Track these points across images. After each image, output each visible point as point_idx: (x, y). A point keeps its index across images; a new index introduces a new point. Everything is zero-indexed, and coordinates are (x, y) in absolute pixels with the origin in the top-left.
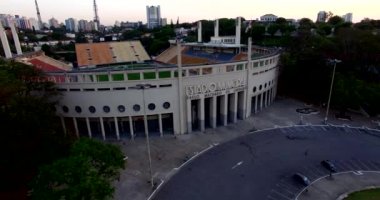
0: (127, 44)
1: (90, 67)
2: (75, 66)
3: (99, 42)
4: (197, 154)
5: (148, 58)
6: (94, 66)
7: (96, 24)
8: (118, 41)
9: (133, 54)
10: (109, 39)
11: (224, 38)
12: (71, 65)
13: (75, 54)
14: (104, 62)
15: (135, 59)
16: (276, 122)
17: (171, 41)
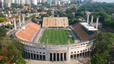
6: (47, 27)
9: (63, 23)
10: (56, 16)
12: (40, 26)
15: (63, 26)
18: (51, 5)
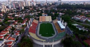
0: (49, 17)
5: (51, 21)
12: (38, 21)
13: (39, 19)
14: (44, 21)
17: (57, 18)
18: (42, 6)
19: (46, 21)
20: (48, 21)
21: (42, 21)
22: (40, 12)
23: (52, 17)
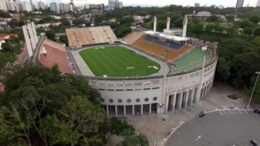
0: (100, 28)
1: (78, 47)
2: (67, 45)
3: (82, 27)
4: (174, 129)
5: (117, 40)
6: (80, 46)
7: (71, 6)
8: (95, 26)
9: (106, 37)
10: (88, 25)
11: (173, 31)
12: (64, 45)
13: (66, 37)
14: (87, 43)
15: (107, 41)
16: (216, 106)
17: (133, 28)
19: (97, 42)
20: (102, 42)
21: (81, 44)
22: (58, 24)
23: (112, 28)
